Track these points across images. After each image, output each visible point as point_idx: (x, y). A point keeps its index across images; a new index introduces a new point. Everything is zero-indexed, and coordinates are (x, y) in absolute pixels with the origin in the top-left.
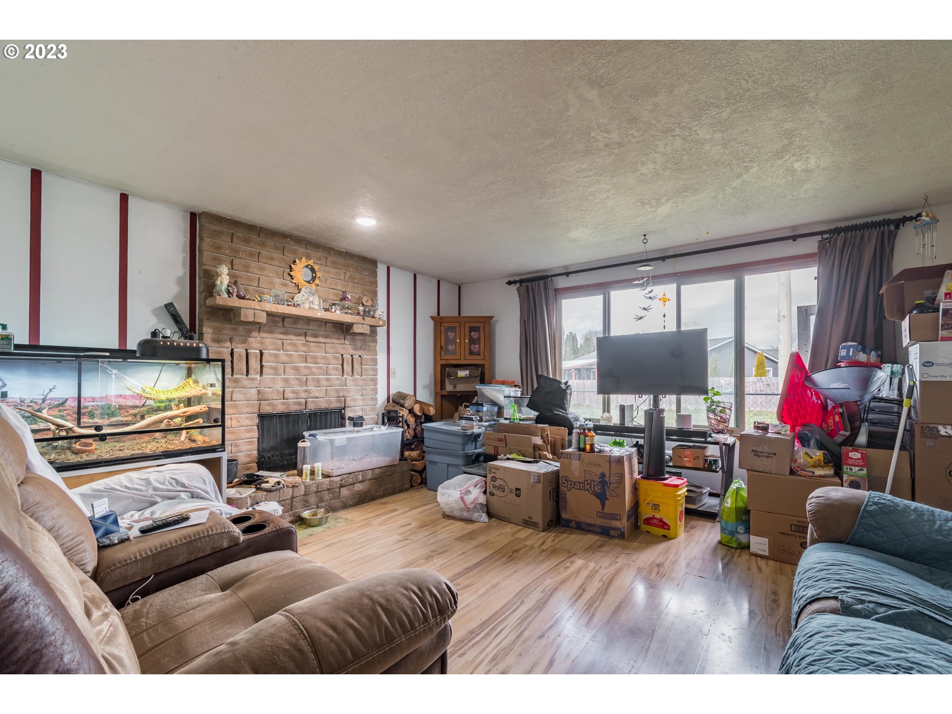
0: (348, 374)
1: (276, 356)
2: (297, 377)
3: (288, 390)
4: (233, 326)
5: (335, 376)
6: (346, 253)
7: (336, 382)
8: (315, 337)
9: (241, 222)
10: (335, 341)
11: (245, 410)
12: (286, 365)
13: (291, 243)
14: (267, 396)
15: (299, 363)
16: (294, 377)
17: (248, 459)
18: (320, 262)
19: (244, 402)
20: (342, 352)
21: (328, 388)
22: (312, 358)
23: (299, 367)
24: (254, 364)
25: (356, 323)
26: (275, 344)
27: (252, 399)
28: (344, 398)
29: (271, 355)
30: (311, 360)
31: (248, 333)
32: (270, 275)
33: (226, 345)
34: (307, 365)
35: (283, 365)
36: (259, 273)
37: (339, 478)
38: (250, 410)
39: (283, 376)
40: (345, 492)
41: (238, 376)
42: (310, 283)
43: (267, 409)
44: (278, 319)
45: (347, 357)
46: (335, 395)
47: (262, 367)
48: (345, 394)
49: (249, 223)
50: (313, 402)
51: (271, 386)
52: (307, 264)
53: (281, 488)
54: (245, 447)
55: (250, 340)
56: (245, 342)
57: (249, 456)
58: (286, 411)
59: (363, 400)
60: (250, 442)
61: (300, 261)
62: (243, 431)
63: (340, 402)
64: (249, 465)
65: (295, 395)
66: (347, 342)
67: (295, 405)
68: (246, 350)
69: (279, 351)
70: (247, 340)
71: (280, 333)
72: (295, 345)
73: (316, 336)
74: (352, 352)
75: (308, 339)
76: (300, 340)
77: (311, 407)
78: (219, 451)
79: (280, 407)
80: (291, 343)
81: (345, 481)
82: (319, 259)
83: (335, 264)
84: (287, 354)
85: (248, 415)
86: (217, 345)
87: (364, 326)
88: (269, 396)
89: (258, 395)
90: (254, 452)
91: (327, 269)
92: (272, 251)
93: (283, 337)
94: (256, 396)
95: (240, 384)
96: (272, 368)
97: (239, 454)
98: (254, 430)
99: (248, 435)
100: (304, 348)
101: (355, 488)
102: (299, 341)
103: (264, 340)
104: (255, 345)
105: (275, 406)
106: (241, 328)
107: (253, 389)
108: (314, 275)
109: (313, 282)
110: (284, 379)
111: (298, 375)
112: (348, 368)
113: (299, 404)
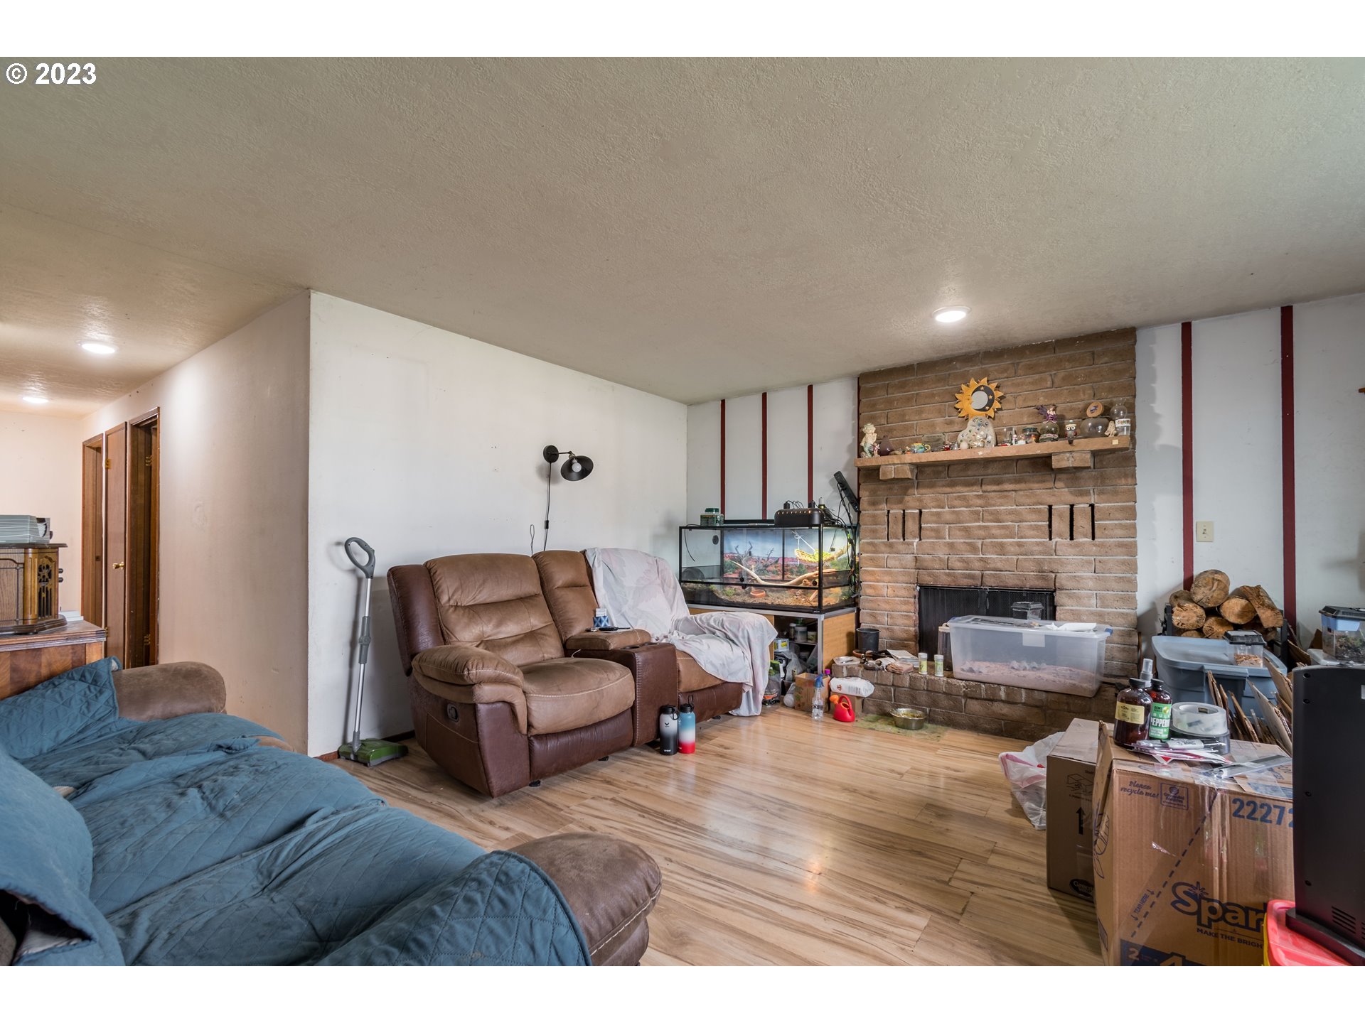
0: (1060, 536)
1: (938, 514)
2: (967, 541)
3: (953, 557)
4: (889, 486)
5: (1034, 540)
6: (1058, 341)
7: (1036, 548)
8: (998, 485)
9: (895, 368)
10: (1036, 486)
11: (901, 578)
12: (951, 525)
13: (958, 366)
14: (926, 564)
15: (970, 522)
16: (962, 541)
17: (905, 636)
18: (1005, 375)
19: (900, 570)
20: (1050, 500)
21: (1020, 557)
22: (991, 513)
23: (969, 527)
24: (912, 526)
25: (1056, 454)
26: (937, 500)
27: (908, 567)
28: (1053, 575)
29: (933, 514)
30: (990, 518)
31: (905, 491)
32: (930, 416)
33: (880, 507)
34: (984, 524)
35: (947, 526)
36: (917, 418)
37: (963, 683)
38: (906, 579)
39: (948, 540)
40: (975, 706)
41: (894, 540)
42: (986, 411)
43: (929, 581)
44: (940, 469)
45: (1061, 508)
46: (1034, 568)
47: (920, 528)
48: (1055, 567)
49: (905, 365)
50: (994, 576)
51: (931, 552)
52: (979, 385)
53: (879, 669)
54: (901, 621)
55: (907, 498)
56: (901, 502)
57: (906, 631)
58: (953, 585)
59: (1098, 579)
60: (907, 616)
61: (968, 386)
62: (899, 602)
63: (1043, 578)
64: (906, 642)
65: (965, 565)
66: (1059, 484)
67: (966, 578)
68: (904, 511)
69: (943, 508)
70: (903, 498)
71: (943, 486)
72: (964, 498)
73: (999, 483)
74: (1071, 499)
75: (985, 488)
76: (973, 491)
77: (991, 582)
78: (815, 613)
79: (943, 580)
80: (959, 497)
81: (972, 691)
82: (1005, 370)
83: (1032, 369)
84: (953, 512)
85: (904, 585)
86: (873, 508)
87: (1075, 454)
88: (929, 564)
89: (916, 562)
90: (911, 628)
91: (1018, 380)
92: (934, 386)
93: (948, 490)
94: (914, 564)
95: (894, 550)
96: (932, 529)
97: (895, 627)
98: (910, 603)
99: (904, 607)
100: (979, 502)
101: (994, 708)
102: (972, 493)
103: (923, 497)
104: (912, 504)
105: (937, 577)
106: (896, 487)
107: (908, 556)
108: (991, 397)
109: (990, 407)
110: (948, 543)
111: (969, 538)
112: (1060, 525)
113: (972, 577)
